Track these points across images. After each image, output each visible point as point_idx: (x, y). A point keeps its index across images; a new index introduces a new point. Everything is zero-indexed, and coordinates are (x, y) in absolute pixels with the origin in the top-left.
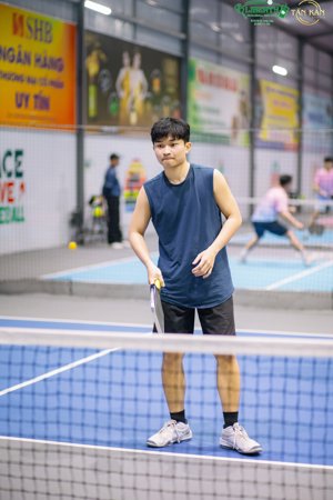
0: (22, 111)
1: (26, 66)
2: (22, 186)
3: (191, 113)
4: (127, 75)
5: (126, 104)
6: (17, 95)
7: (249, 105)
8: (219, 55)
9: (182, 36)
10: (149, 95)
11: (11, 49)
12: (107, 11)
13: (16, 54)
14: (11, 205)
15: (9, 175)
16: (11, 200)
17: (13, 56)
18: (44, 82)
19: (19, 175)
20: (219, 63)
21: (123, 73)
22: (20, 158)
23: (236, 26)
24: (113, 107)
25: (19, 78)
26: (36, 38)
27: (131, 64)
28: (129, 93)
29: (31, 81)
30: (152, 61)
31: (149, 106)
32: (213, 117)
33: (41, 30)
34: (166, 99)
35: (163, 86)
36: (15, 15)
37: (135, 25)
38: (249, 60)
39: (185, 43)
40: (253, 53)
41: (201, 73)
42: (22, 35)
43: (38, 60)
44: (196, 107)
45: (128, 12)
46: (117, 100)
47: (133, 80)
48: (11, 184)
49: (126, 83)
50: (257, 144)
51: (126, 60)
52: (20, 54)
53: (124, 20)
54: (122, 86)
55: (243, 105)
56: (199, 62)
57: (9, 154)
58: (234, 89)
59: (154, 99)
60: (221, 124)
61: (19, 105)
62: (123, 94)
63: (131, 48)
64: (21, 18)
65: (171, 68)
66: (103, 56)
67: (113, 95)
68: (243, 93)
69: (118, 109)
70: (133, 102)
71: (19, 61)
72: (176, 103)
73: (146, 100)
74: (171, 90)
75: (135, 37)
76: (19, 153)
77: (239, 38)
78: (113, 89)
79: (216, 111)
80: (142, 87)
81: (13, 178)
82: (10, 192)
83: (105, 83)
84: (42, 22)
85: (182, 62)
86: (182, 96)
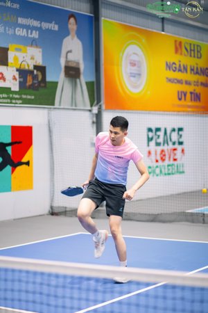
0: (182, 102)
1: (185, 74)
2: (183, 151)
6: (178, 92)
11: (174, 63)
13: (177, 66)
14: (175, 163)
15: (174, 143)
16: (175, 160)
17: (175, 68)
18: (196, 83)
19: (181, 143)
22: (180, 133)
25: (180, 82)
26: (191, 56)
29: (188, 83)
33: (194, 50)
36: (176, 41)
42: (181, 54)
43: (192, 70)
48: (175, 150)
52: (180, 66)
57: (174, 130)
61: (180, 99)
64: (180, 43)
71: (180, 70)
76: (180, 129)
81: (176, 146)
82: (175, 155)
84: (194, 45)
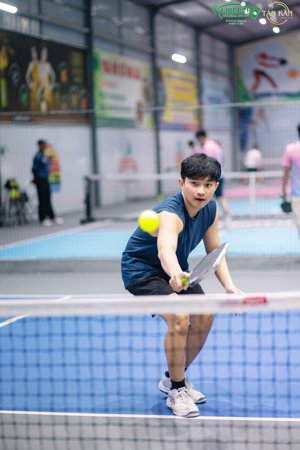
3: (98, 101)
4: (35, 68)
5: (36, 94)
7: (152, 90)
8: (122, 46)
9: (86, 30)
10: (57, 85)
12: (13, 10)
20: (121, 53)
21: (31, 66)
23: (136, 19)
24: (24, 98)
27: (39, 57)
28: (38, 85)
30: (58, 54)
31: (58, 96)
32: (118, 103)
34: (73, 88)
35: (70, 76)
37: (41, 22)
38: (149, 50)
39: (89, 37)
40: (153, 44)
41: (105, 63)
44: (101, 95)
45: (34, 10)
46: (28, 91)
47: (42, 72)
49: (34, 75)
50: (162, 126)
51: (34, 55)
53: (30, 18)
54: (32, 78)
55: (146, 91)
56: (103, 54)
58: (137, 77)
59: (62, 89)
60: (127, 109)
62: (32, 85)
63: (38, 43)
65: (77, 60)
66: (12, 51)
67: (23, 86)
68: (145, 80)
69: (29, 99)
70: (43, 92)
72: (83, 92)
73: (54, 91)
74: (78, 79)
75: (41, 32)
77: (140, 30)
78: (23, 81)
79: (121, 98)
80: (50, 78)
83: (15, 76)
85: (87, 54)
86: (88, 85)
